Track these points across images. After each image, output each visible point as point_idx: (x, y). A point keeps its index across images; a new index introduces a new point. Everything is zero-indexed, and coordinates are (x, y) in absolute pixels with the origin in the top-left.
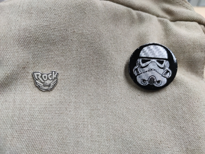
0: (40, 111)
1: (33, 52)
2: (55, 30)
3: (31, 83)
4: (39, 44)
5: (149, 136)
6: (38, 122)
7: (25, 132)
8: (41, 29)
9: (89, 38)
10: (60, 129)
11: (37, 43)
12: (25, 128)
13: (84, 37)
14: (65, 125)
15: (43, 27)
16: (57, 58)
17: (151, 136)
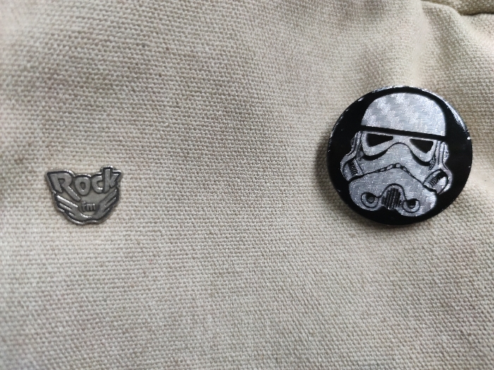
0: (69, 283)
1: (44, 113)
2: (108, 47)
3: (43, 202)
4: (61, 89)
5: (372, 353)
6: (65, 314)
7: (30, 339)
8: (65, 43)
9: (212, 70)
10: (126, 329)
11: (55, 86)
12: (29, 330)
13: (199, 66)
14: (141, 317)
15: (70, 37)
16: (117, 130)
17: (378, 353)
